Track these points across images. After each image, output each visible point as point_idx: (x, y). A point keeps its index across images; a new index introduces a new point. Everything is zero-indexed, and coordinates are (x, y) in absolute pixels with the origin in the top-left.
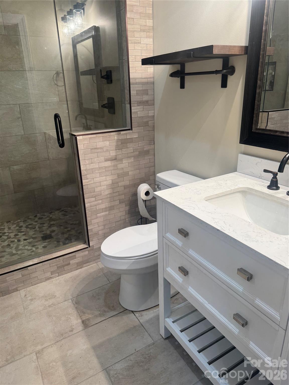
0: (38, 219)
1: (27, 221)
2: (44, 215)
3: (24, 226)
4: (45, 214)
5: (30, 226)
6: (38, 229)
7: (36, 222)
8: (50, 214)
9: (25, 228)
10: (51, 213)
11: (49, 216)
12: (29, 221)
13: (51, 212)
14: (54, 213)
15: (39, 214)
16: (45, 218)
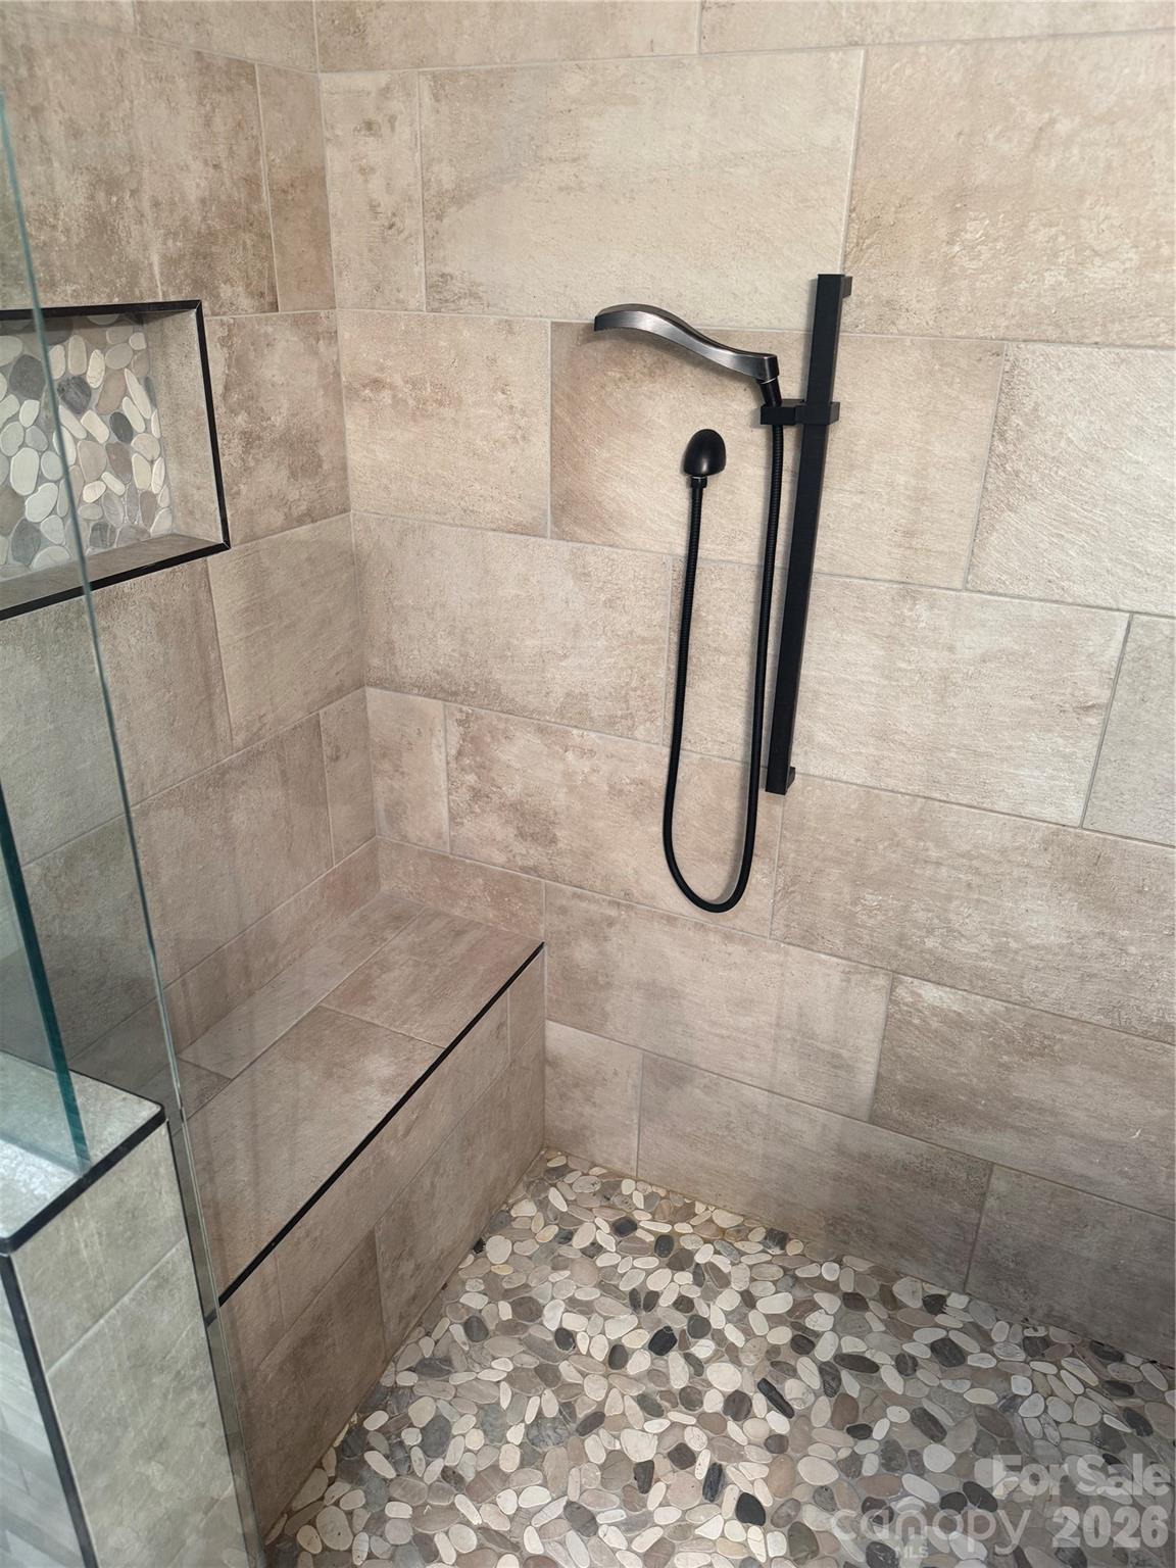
0: (933, 1347)
1: (867, 1308)
2: (986, 1341)
3: (825, 1350)
4: (1000, 1331)
5: (851, 1384)
6: (871, 1466)
7: (906, 1365)
8: (1021, 1356)
9: (816, 1382)
10: (1036, 1348)
11: (1007, 1377)
12: (875, 1317)
13: (1041, 1332)
14: (1051, 1369)
15: (965, 1299)
16: (978, 1378)
